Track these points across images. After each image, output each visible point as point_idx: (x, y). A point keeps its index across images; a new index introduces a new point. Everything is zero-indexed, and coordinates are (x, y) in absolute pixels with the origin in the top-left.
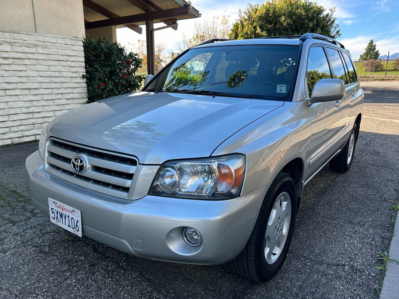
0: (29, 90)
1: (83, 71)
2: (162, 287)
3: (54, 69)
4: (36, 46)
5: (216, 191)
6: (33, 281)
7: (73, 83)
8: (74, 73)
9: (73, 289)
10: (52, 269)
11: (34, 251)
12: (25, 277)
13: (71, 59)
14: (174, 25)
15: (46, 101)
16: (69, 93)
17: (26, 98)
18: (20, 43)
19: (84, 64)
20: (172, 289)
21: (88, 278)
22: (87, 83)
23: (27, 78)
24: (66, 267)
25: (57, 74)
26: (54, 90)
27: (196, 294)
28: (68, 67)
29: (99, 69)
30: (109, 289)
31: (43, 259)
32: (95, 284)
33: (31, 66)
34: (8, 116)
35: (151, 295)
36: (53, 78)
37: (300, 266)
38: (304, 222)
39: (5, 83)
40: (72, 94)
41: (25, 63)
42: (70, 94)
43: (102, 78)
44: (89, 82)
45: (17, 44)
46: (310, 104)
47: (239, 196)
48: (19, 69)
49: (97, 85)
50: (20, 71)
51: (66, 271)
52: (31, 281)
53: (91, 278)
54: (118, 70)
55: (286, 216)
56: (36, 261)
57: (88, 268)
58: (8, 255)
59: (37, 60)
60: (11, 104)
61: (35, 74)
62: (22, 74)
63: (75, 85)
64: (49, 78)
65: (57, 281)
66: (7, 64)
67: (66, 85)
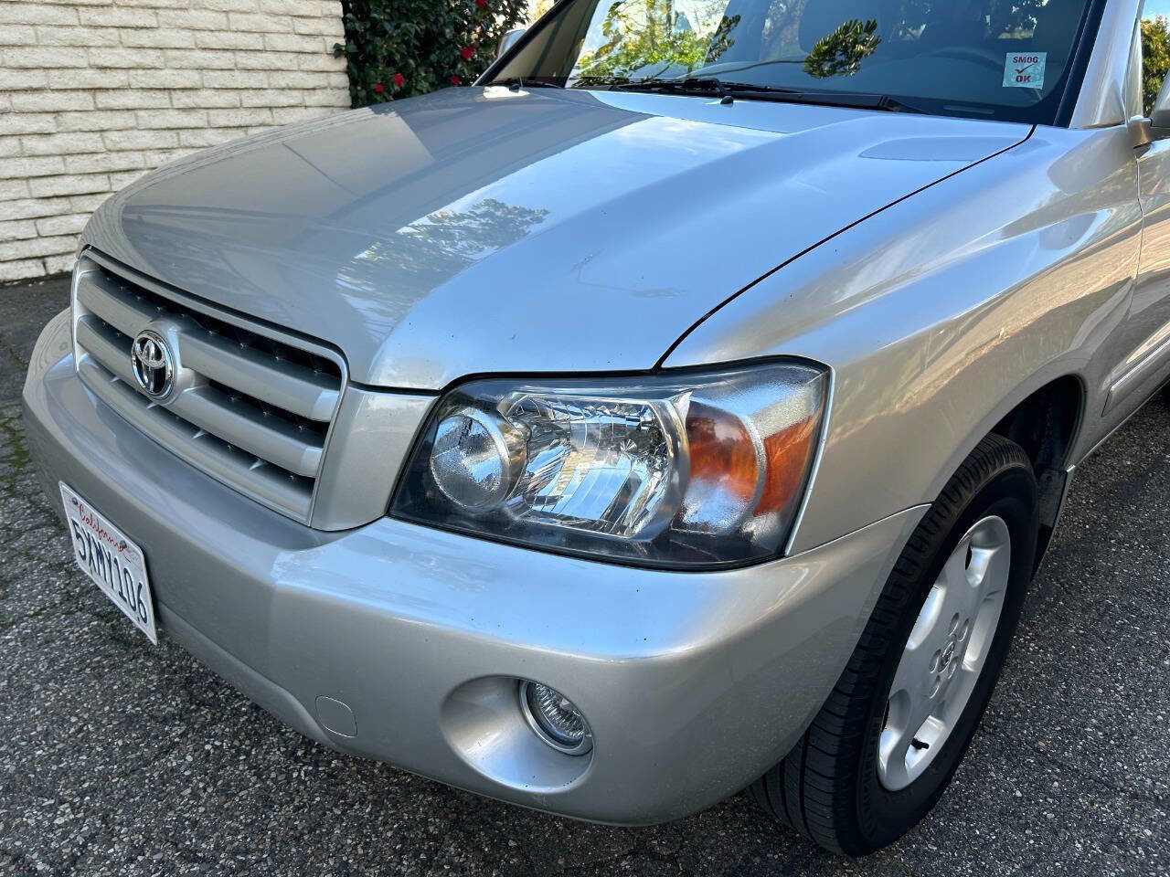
0: (166, 93)
1: (334, 32)
2: (483, 822)
3: (243, 22)
5: (678, 521)
6: (61, 746)
7: (307, 71)
8: (307, 39)
9: (178, 792)
10: (130, 707)
11: (93, 631)
12: (39, 729)
15: (220, 131)
16: (293, 106)
17: (160, 120)
19: (338, 9)
20: (515, 832)
21: (239, 752)
22: (348, 72)
23: (159, 53)
24: (177, 705)
25: (253, 41)
26: (245, 94)
27: (601, 865)
28: (288, 19)
29: (388, 27)
30: (298, 808)
31: (113, 667)
32: (254, 779)
33: (172, 13)
34: (109, 177)
35: (436, 851)
36: (243, 54)
37: (1019, 794)
38: (1048, 604)
39: (91, 67)
40: (302, 110)
41: (152, 4)
42: (296, 110)
43: (398, 57)
44: (355, 71)
46: (1145, 140)
47: (780, 554)
49: (382, 80)
50: (137, 28)
51: (173, 717)
52: (55, 745)
53: (248, 754)
54: (447, 31)
55: (985, 600)
56: (88, 670)
57: (245, 713)
58: (9, 641)
60: (115, 136)
61: (183, 39)
62: (144, 38)
63: (312, 81)
64: (229, 54)
65: (134, 756)
66: (97, 6)
67: (281, 80)
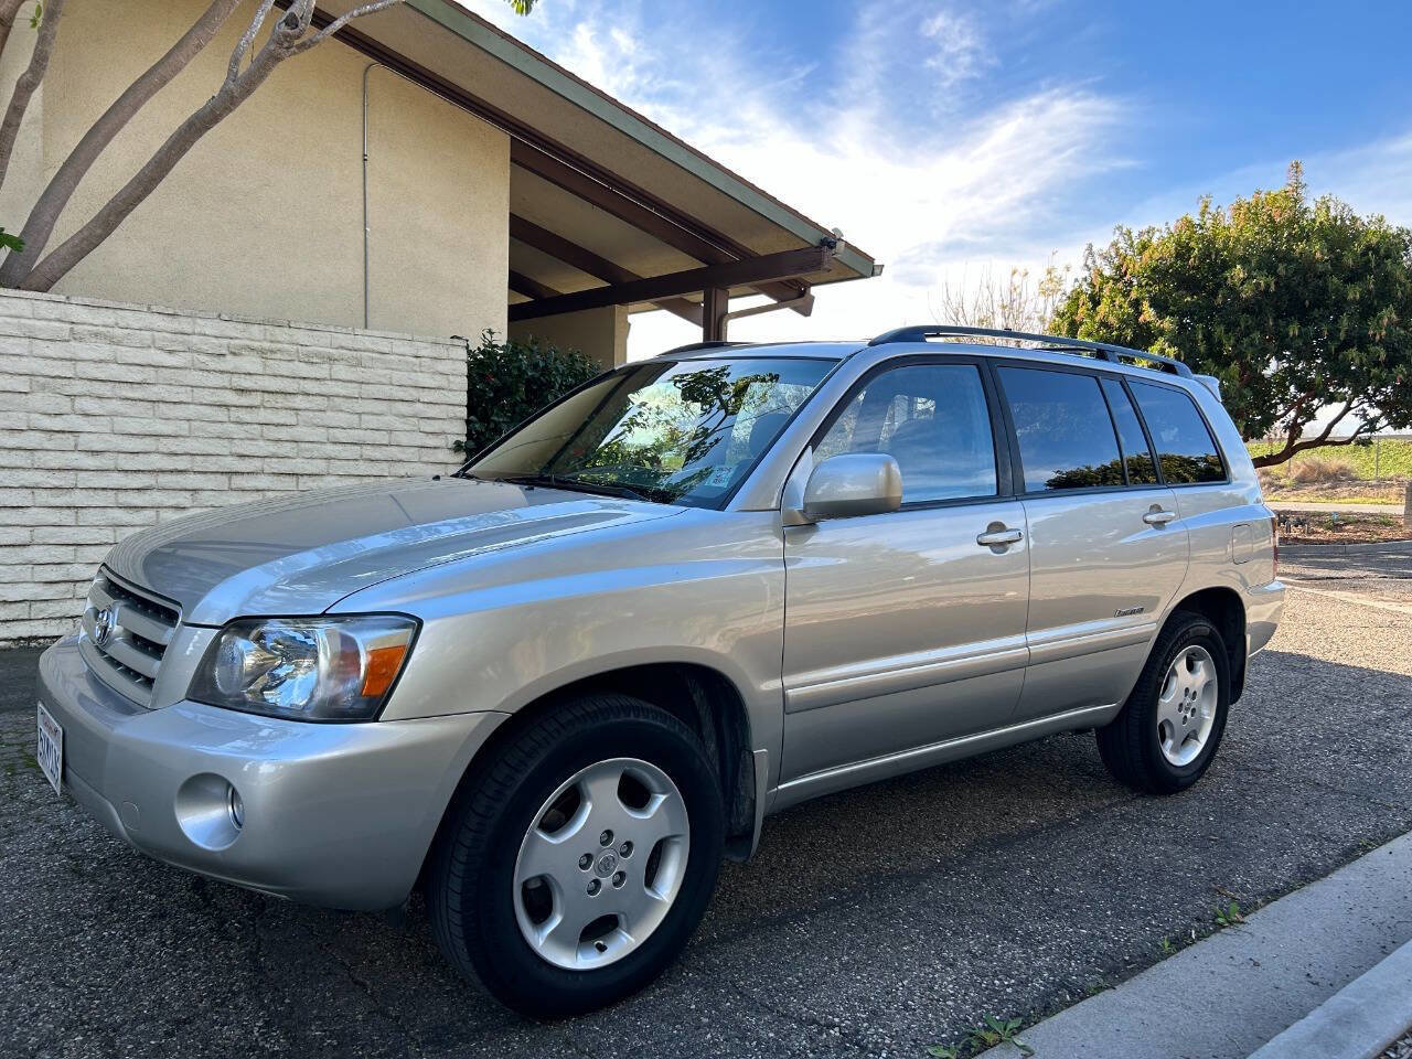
0: (295, 478)
1: (457, 431)
2: (274, 988)
3: (373, 422)
4: (331, 360)
7: (424, 462)
8: (430, 436)
9: (71, 954)
10: (63, 908)
11: (61, 865)
13: (427, 396)
14: (799, 302)
18: (287, 352)
19: (463, 412)
21: (125, 938)
23: (293, 445)
24: (97, 910)
25: (379, 437)
28: (415, 420)
30: (148, 969)
31: (64, 886)
32: (127, 952)
33: (311, 414)
35: (230, 999)
36: (369, 447)
37: (693, 1007)
39: (232, 455)
41: (296, 406)
45: (278, 356)
47: (376, 720)
48: (276, 421)
50: (277, 425)
51: (91, 916)
53: (131, 940)
56: (45, 886)
57: (143, 919)
59: (328, 396)
61: (320, 434)
62: (283, 433)
63: (431, 470)
64: (356, 447)
65: (52, 933)
66: (247, 407)
67: (401, 469)
